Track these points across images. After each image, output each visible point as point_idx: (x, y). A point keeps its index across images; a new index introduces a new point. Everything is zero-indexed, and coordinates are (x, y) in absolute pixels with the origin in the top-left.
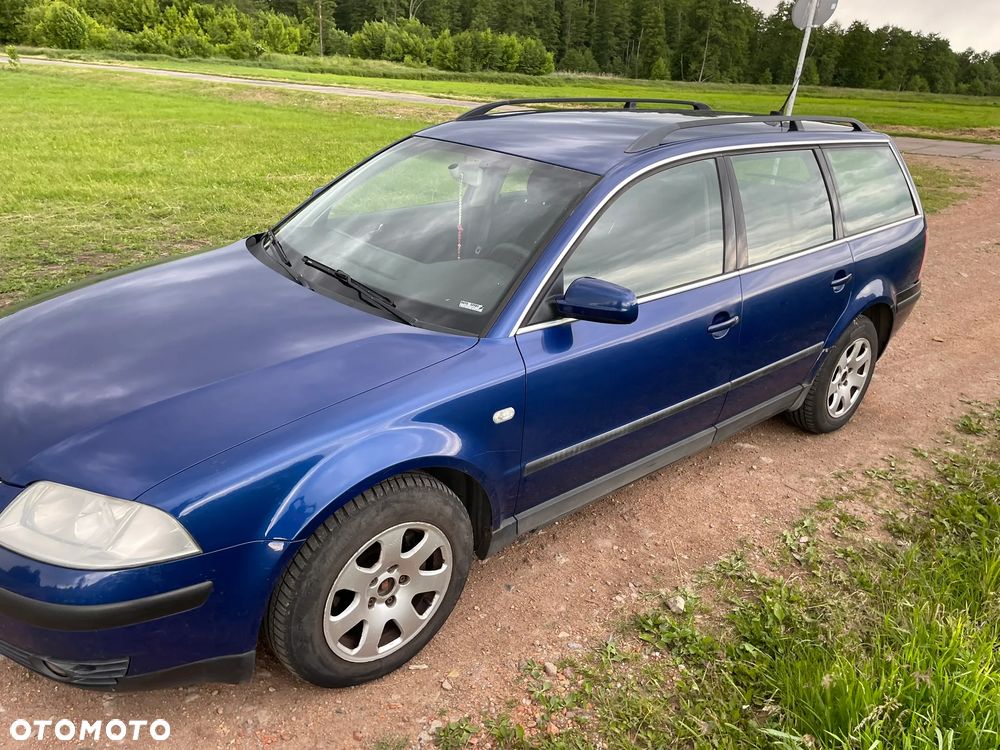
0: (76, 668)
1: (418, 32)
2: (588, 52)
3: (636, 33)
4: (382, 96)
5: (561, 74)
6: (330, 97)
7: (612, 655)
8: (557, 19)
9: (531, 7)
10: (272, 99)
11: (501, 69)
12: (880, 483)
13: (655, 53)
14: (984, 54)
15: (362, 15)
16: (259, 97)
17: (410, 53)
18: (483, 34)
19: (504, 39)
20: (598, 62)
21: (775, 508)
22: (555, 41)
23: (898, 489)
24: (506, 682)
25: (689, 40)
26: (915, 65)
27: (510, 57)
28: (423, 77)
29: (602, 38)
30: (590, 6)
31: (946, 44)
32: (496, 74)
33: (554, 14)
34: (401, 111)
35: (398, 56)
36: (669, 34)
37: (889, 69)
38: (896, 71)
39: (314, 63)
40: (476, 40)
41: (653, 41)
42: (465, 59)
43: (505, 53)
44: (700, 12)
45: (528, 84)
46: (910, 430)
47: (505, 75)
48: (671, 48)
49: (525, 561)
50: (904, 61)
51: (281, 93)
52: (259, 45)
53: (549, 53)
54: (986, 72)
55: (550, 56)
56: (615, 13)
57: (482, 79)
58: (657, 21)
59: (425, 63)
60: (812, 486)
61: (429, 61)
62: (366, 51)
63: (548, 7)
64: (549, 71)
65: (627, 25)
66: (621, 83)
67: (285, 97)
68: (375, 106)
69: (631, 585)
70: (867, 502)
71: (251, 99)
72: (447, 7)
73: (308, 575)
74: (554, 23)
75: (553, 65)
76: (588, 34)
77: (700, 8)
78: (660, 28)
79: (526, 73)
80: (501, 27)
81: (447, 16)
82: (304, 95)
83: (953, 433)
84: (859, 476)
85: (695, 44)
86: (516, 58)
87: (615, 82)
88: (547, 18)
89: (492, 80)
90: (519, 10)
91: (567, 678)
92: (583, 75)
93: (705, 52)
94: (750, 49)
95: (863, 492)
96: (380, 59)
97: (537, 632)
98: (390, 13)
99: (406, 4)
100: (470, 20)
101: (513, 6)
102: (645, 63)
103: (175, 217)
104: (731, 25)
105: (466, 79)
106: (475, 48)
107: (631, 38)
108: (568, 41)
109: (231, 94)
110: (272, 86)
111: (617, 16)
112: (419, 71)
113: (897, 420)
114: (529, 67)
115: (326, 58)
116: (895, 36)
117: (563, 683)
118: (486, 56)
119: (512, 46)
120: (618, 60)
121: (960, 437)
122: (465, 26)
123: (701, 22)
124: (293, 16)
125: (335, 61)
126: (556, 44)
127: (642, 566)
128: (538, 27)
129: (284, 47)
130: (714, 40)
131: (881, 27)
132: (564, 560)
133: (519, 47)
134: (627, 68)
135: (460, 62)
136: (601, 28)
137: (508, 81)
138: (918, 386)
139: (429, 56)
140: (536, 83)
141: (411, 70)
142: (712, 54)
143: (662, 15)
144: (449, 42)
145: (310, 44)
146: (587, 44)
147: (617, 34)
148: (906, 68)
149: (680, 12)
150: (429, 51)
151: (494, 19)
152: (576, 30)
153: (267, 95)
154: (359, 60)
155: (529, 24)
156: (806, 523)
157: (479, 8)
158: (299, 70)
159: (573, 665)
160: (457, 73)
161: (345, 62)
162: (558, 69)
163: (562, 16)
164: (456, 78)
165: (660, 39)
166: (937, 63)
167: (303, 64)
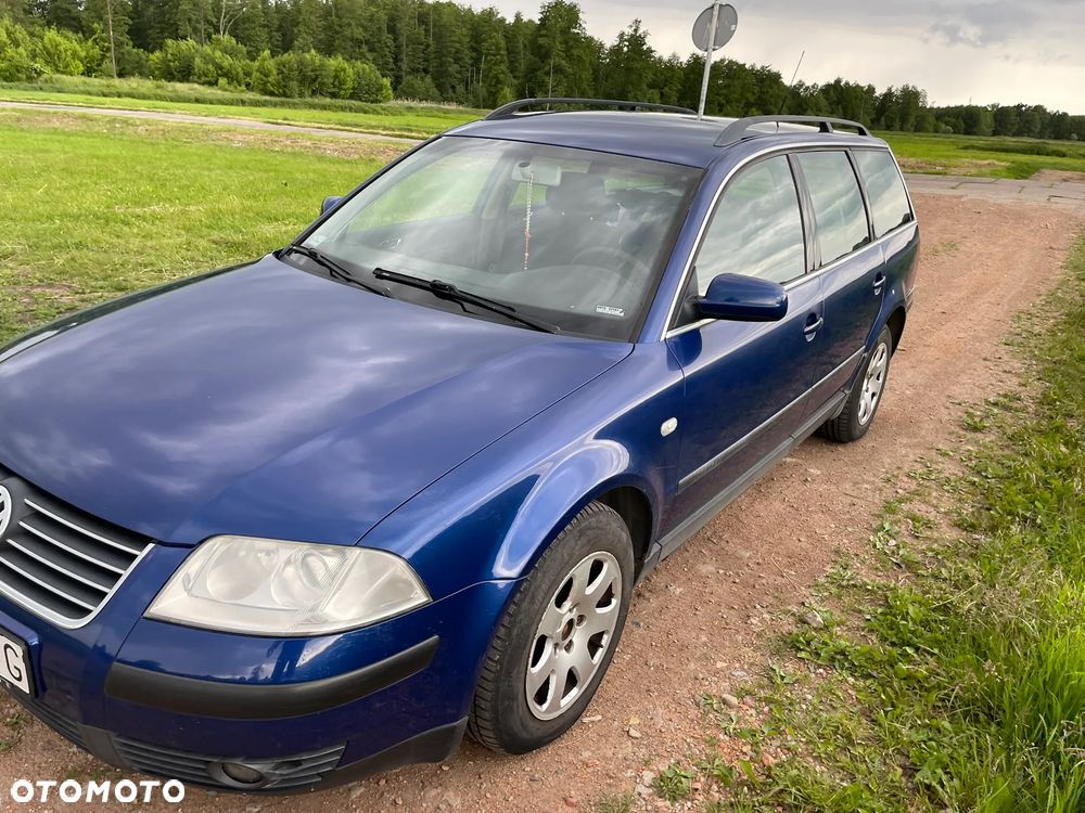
0: (276, 768)
1: (232, 53)
2: (428, 79)
3: (477, 61)
4: (212, 122)
5: (399, 102)
6: (147, 122)
7: (782, 678)
8: (390, 43)
9: (361, 29)
10: (72, 126)
11: (334, 95)
12: (925, 482)
13: (499, 81)
14: (813, 87)
15: (162, 32)
16: (57, 125)
17: (225, 75)
18: (307, 56)
19: (335, 62)
20: (440, 90)
21: (848, 516)
22: (390, 67)
23: (945, 488)
24: (692, 720)
25: (532, 70)
26: (752, 99)
27: (342, 83)
28: (243, 103)
29: (441, 65)
30: (425, 30)
31: (777, 77)
32: (328, 100)
33: (387, 38)
34: (239, 137)
35: (211, 79)
36: (511, 62)
37: (728, 102)
38: (734, 104)
39: (108, 86)
40: (301, 63)
41: (496, 70)
42: (291, 83)
43: (336, 77)
44: (541, 41)
45: (365, 112)
46: (923, 432)
47: (339, 102)
48: (515, 77)
49: (639, 595)
50: (742, 95)
51: (84, 117)
52: (37, 66)
53: (385, 79)
54: (816, 105)
55: (387, 82)
56: (452, 39)
57: (313, 106)
58: (498, 49)
59: (243, 87)
60: (870, 493)
61: (248, 85)
62: (171, 74)
63: (379, 29)
64: (387, 99)
65: (466, 52)
66: (467, 113)
67: (89, 123)
68: (207, 132)
69: (758, 607)
70: (925, 502)
71: (46, 125)
72: (264, 26)
73: (518, 620)
74: (388, 47)
75: (390, 92)
76: (426, 60)
77: (542, 36)
78: (502, 55)
79: (360, 100)
80: (328, 50)
81: (264, 36)
82: (113, 120)
83: (962, 432)
84: (906, 479)
85: (539, 73)
86: (349, 84)
87: (461, 112)
88: (379, 41)
89: (324, 108)
90: (348, 32)
91: (751, 707)
92: (424, 104)
93: (550, 81)
94: (594, 80)
95: (916, 493)
96: (188, 81)
97: (692, 666)
98: (195, 30)
99: (215, 20)
100: (292, 41)
101: (340, 26)
102: (490, 93)
103: (21, 257)
104: (572, 55)
105: (294, 106)
106: (301, 71)
107: (472, 66)
108: (404, 67)
109: (18, 120)
110: (70, 110)
111: (454, 41)
112: (237, 96)
113: (907, 425)
114: (364, 95)
115: (122, 80)
116: (730, 70)
117: (749, 713)
118: (314, 80)
119: (344, 70)
120: (460, 88)
121: (970, 435)
122: (287, 46)
123: (543, 51)
124: (77, 33)
125: (133, 83)
126: (392, 70)
127: (757, 587)
128: (370, 51)
129: (67, 66)
130: (558, 70)
131: (718, 60)
132: (679, 590)
133: (350, 71)
134: (471, 97)
135: (285, 86)
136: (440, 54)
137: (343, 109)
138: (907, 392)
139: (248, 80)
140: (375, 112)
141: (228, 95)
142: (557, 85)
143: (503, 43)
144: (271, 64)
145: (99, 65)
146: (426, 71)
147: (457, 61)
148: (743, 101)
149: (521, 39)
150: (248, 74)
151: (320, 41)
152: (413, 55)
153: (65, 120)
154: (163, 83)
155: (360, 47)
156: (887, 526)
157: (302, 28)
158: (90, 94)
159: (749, 693)
160: (283, 99)
161: (148, 85)
162: (397, 97)
163: (395, 40)
164: (283, 105)
165: (503, 67)
166: (771, 96)
167: (94, 86)
